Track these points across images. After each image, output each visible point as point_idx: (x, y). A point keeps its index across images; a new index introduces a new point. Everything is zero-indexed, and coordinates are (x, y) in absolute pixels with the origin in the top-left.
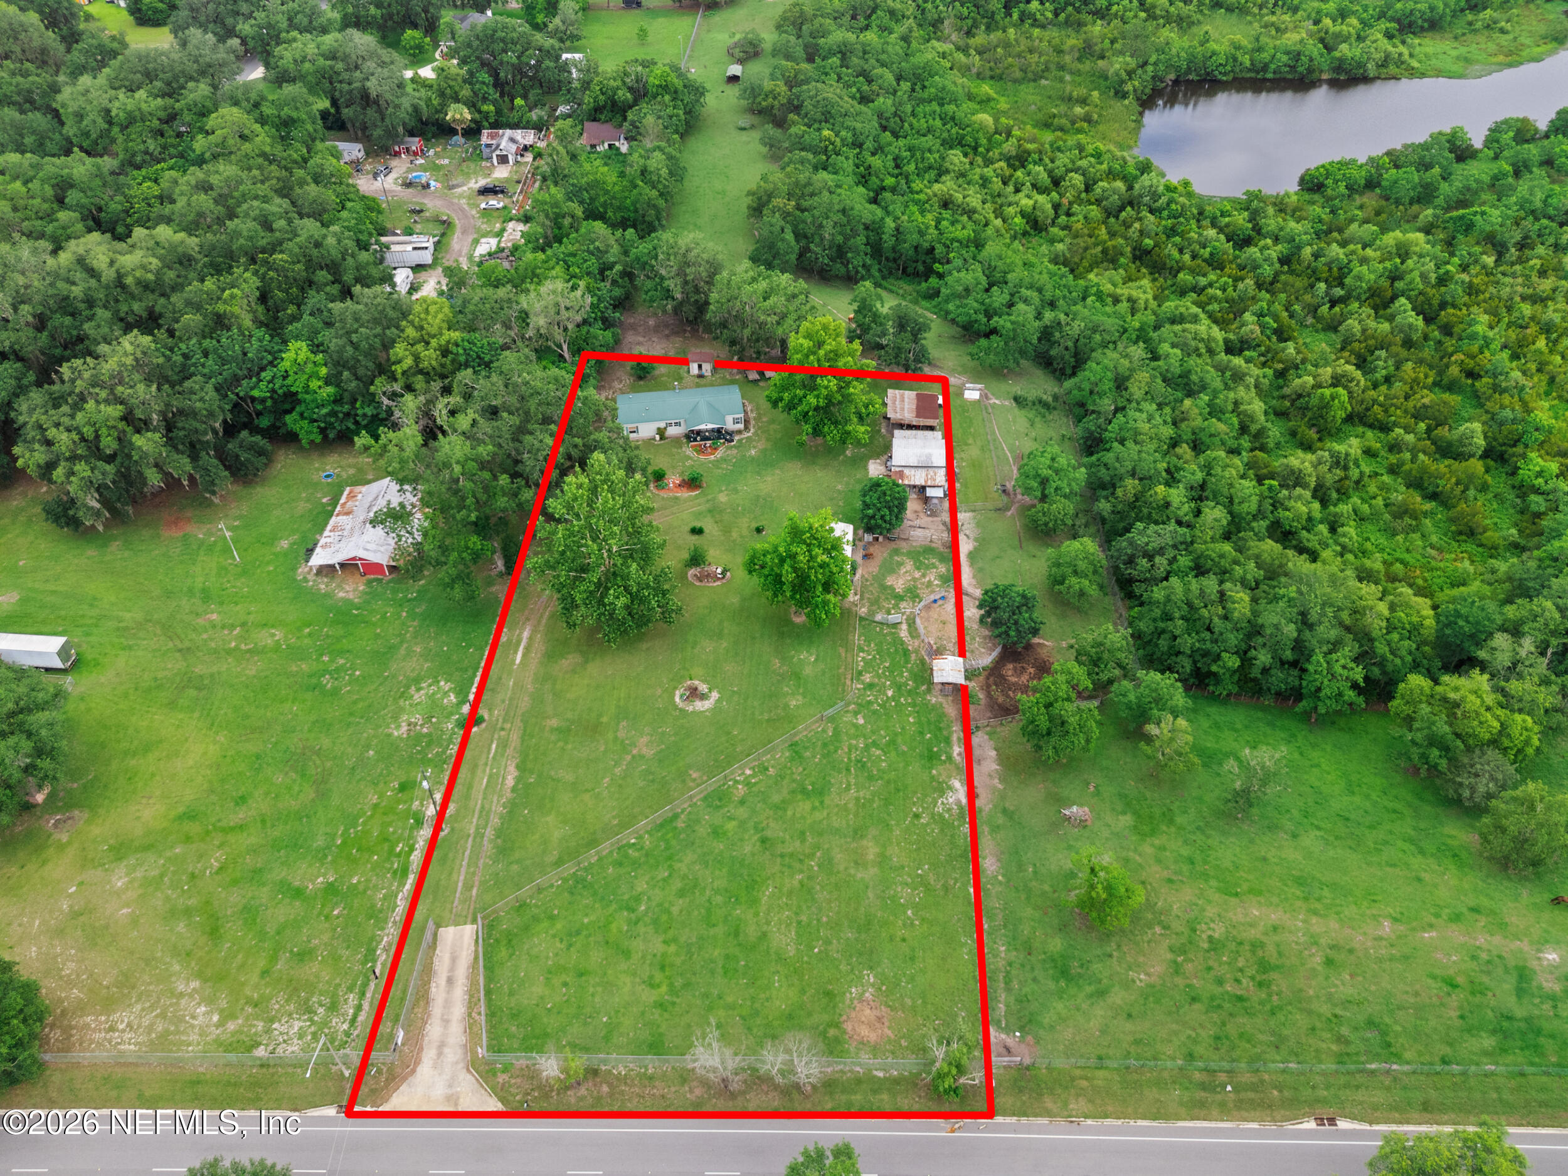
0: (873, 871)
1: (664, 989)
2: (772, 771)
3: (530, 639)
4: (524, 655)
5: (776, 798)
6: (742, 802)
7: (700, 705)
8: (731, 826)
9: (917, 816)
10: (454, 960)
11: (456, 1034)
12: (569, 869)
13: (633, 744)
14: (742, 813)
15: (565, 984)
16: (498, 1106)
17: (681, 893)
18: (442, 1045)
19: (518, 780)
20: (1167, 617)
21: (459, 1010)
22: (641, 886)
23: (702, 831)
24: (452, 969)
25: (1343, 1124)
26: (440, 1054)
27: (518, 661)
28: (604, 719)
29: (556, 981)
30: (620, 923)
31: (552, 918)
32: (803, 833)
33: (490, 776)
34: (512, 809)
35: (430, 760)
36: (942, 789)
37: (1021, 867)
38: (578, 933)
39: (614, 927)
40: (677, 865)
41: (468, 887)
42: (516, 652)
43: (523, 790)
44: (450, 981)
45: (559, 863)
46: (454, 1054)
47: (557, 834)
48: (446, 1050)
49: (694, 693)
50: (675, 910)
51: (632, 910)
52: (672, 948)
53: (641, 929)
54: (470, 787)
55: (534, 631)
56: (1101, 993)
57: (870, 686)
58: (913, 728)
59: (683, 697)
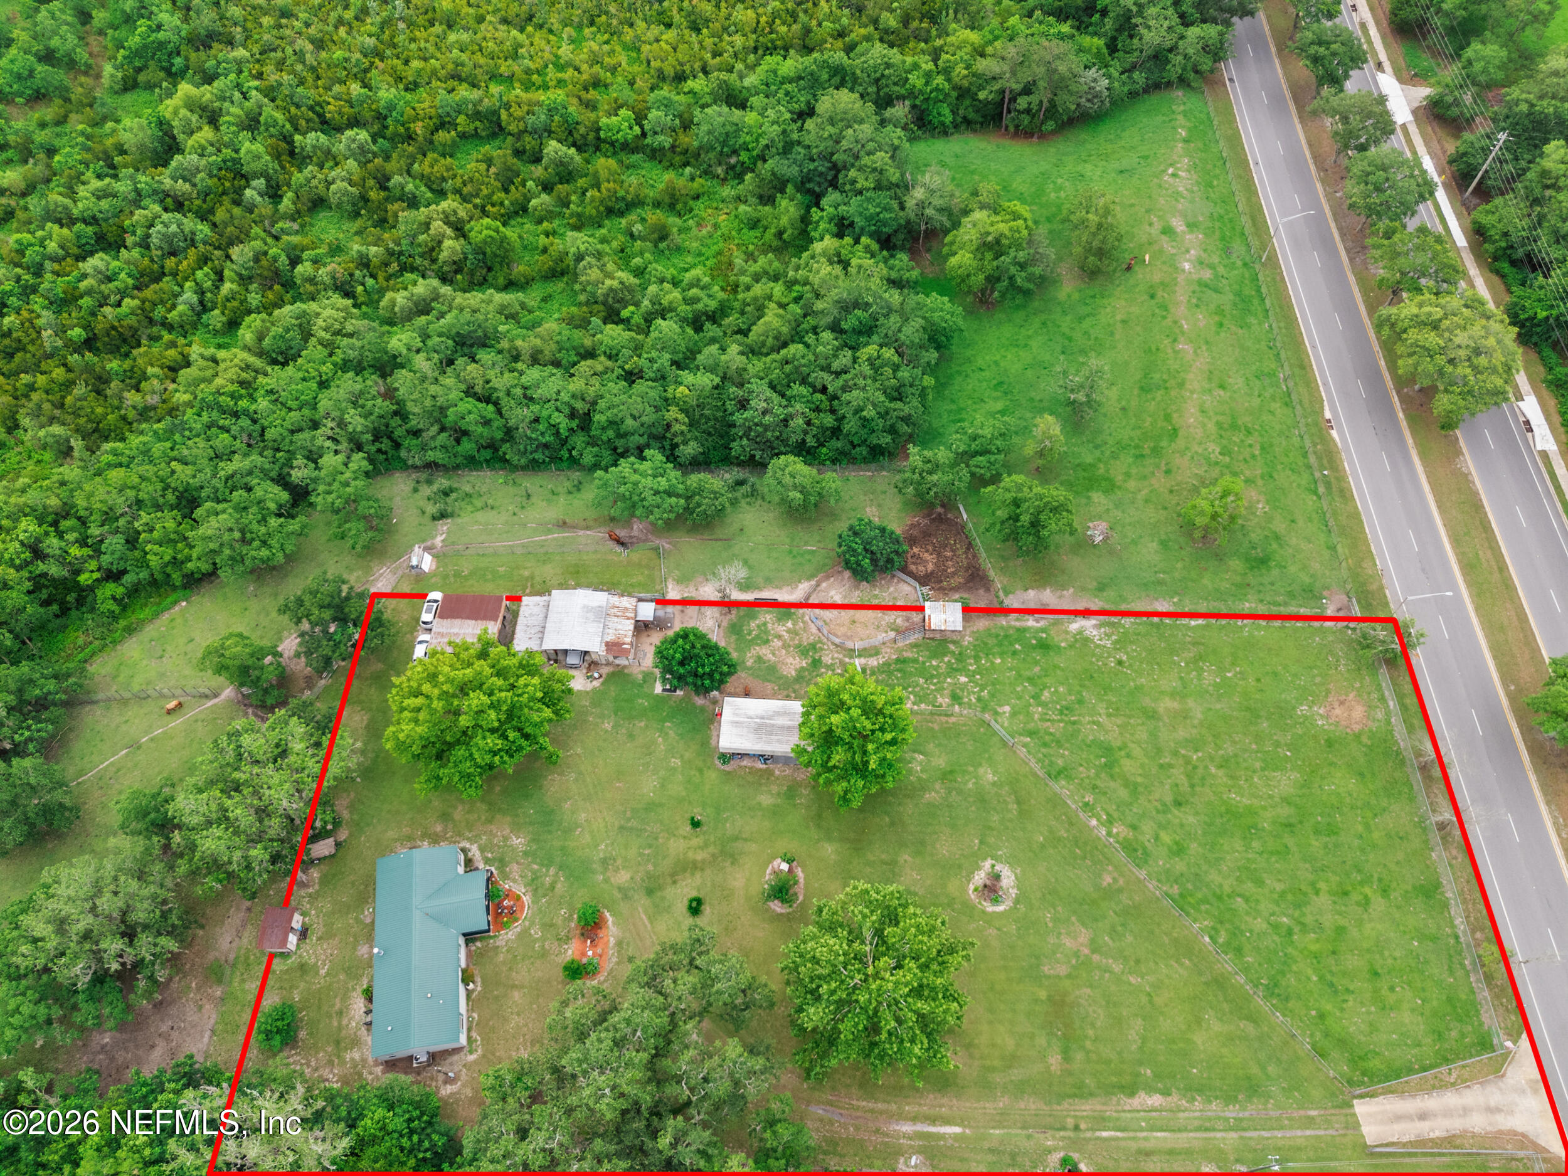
0: (1191, 703)
1: (1367, 890)
2: (1089, 798)
3: (914, 1119)
4: (947, 1121)
5: (1123, 793)
6: (1134, 827)
7: (1008, 879)
8: (1166, 837)
9: (1120, 663)
10: (1398, 1118)
11: (1473, 1096)
12: (1260, 1003)
13: (1076, 954)
14: (1147, 828)
15: (1392, 989)
16: (1525, 1036)
17: (1259, 882)
18: (1490, 1110)
19: (1151, 1090)
21: (1451, 1099)
22: (1260, 924)
23: (1180, 866)
24: (1408, 1117)
25: (1328, 415)
26: (1498, 1111)
27: (957, 1130)
28: (1043, 994)
29: (1391, 998)
30: (1310, 942)
31: (1322, 1016)
32: (1161, 766)
33: (1152, 1129)
34: (1193, 1089)
36: (1082, 640)
37: (1161, 583)
38: (1331, 985)
39: (1314, 947)
40: (1227, 889)
41: (1310, 1122)
42: (942, 1137)
43: (1163, 1083)
44: (1423, 1116)
45: (1254, 1018)
46: (1494, 1095)
47: (1217, 1027)
48: (1493, 1104)
49: (991, 889)
50: (1279, 887)
51: (1290, 932)
52: (1322, 885)
53: (1309, 920)
54: (1171, 1152)
55: (902, 1117)
56: (1277, 538)
57: (955, 698)
58: (1010, 661)
59: (996, 901)
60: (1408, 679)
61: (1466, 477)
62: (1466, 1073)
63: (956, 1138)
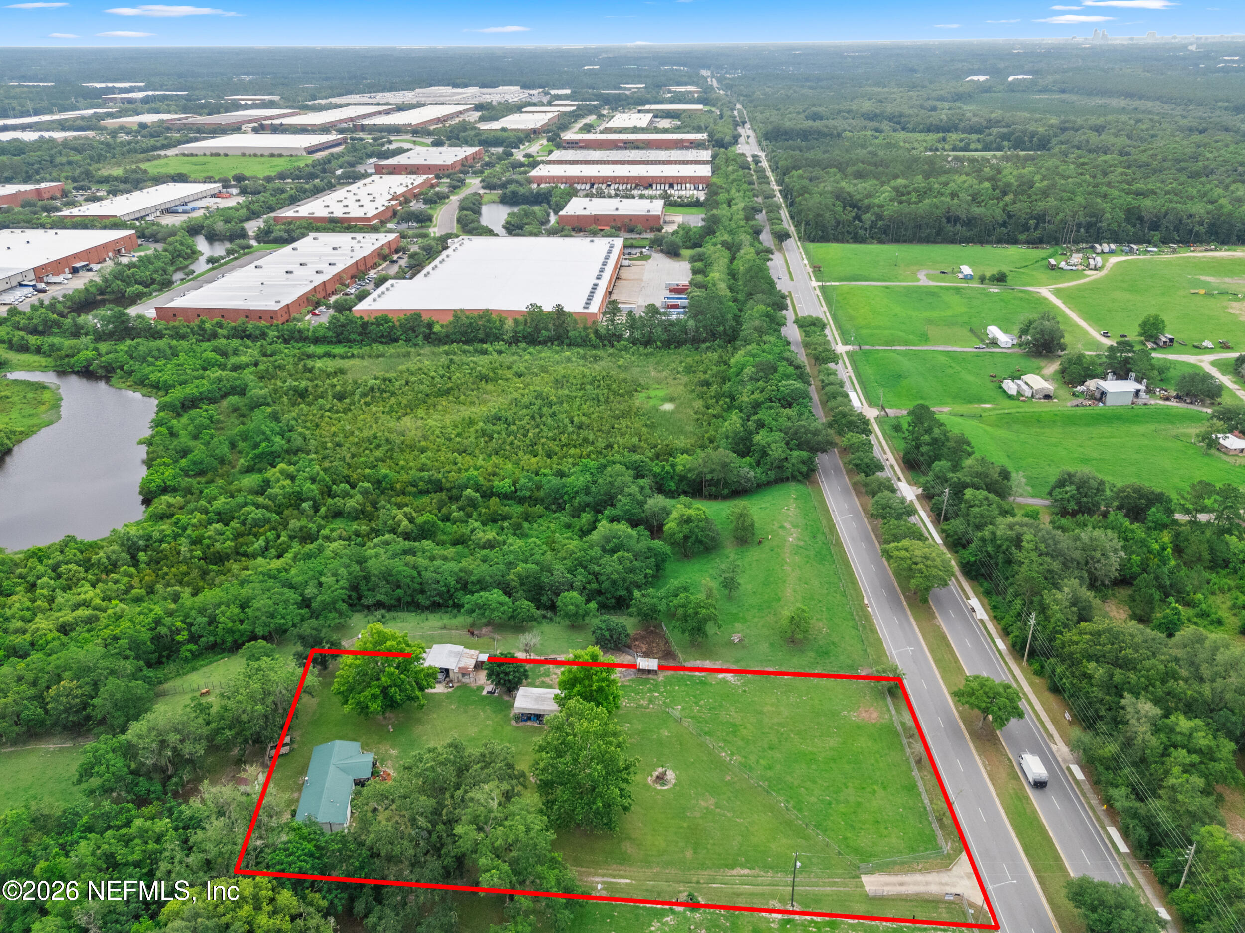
1: (876, 787)
2: (721, 744)
3: (603, 876)
4: (622, 877)
5: (740, 743)
6: (745, 757)
7: (671, 775)
8: (762, 762)
9: (744, 691)
10: (888, 884)
11: (932, 877)
12: (810, 831)
13: (707, 808)
14: (753, 758)
15: (886, 828)
16: (965, 855)
17: (815, 782)
18: (941, 884)
19: (742, 866)
20: (624, 580)
21: (918, 877)
22: (813, 799)
23: (769, 774)
24: (894, 884)
25: (866, 602)
26: (946, 884)
27: (628, 881)
28: (685, 825)
29: (886, 833)
30: (842, 808)
31: (846, 839)
32: (763, 733)
33: (742, 884)
34: (767, 867)
35: (733, 923)
36: (725, 682)
37: (770, 660)
38: (852, 826)
39: (843, 810)
40: (796, 784)
41: (835, 884)
42: (619, 884)
43: (751, 864)
44: (901, 884)
45: (806, 838)
46: (944, 877)
47: (784, 841)
48: (943, 881)
49: (661, 779)
50: (825, 784)
51: (830, 803)
52: (850, 784)
53: (842, 798)
54: (752, 894)
55: (596, 875)
56: (834, 643)
57: (651, 701)
58: (683, 688)
59: (664, 784)
61: (939, 627)
62: (928, 866)
63: (627, 884)
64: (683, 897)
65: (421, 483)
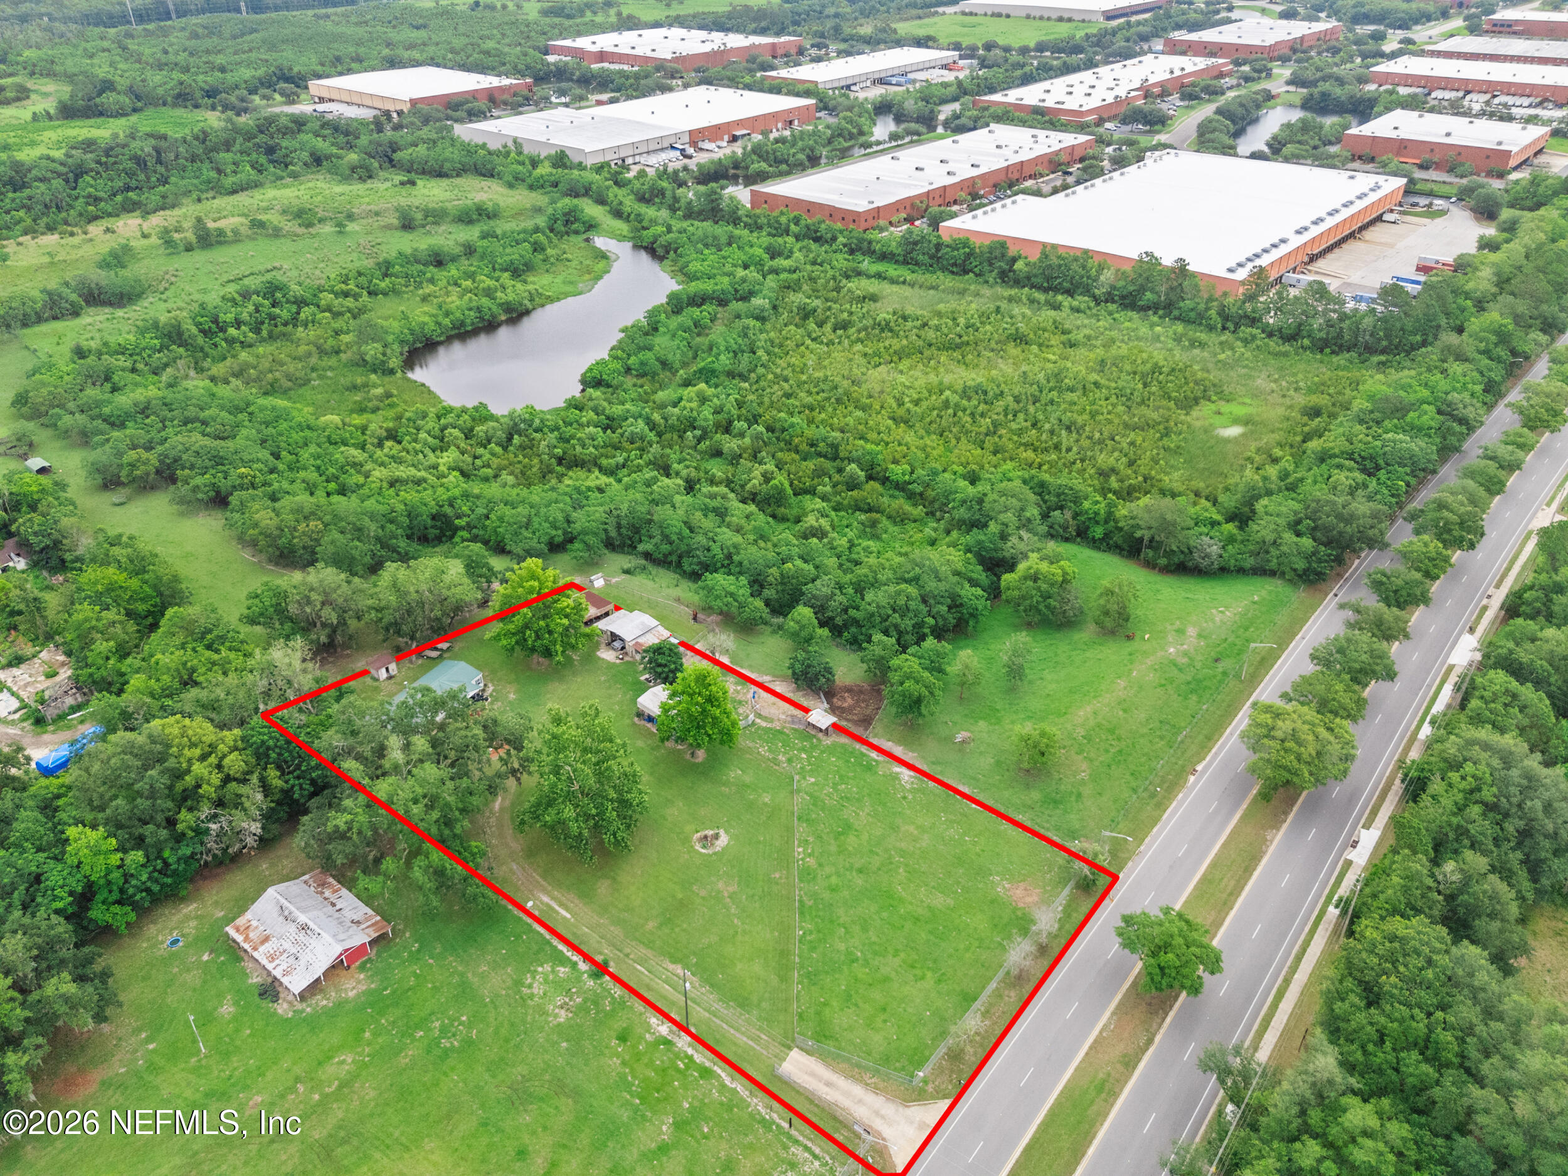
0: (926, 837)
1: (929, 974)
2: (811, 839)
3: (553, 898)
4: (567, 909)
5: (833, 848)
6: (821, 865)
7: (721, 843)
8: (834, 880)
9: (904, 798)
10: (813, 1074)
11: (876, 1101)
12: (796, 975)
13: (719, 892)
14: (828, 870)
15: (885, 1021)
16: (947, 1103)
17: (865, 930)
18: (877, 1113)
19: (686, 967)
21: (857, 1090)
22: (841, 946)
23: (825, 895)
24: (820, 1079)
25: (1199, 768)
26: (883, 1117)
27: (568, 916)
28: (680, 896)
29: (879, 1025)
30: (862, 972)
31: (825, 1004)
32: (871, 851)
33: (665, 982)
34: (710, 982)
35: (613, 1010)
36: (896, 777)
37: (978, 780)
38: (850, 996)
39: (860, 976)
40: (841, 921)
41: (757, 1039)
42: (557, 913)
43: (699, 969)
44: (828, 1084)
45: (783, 979)
46: (889, 1109)
47: (757, 969)
48: (883, 1112)
49: (707, 840)
50: (874, 939)
51: (856, 960)
52: (902, 955)
53: (874, 963)
54: (665, 998)
55: (548, 893)
56: (1079, 795)
57: (790, 760)
58: (840, 763)
59: (704, 847)
60: (1090, 906)
61: (1265, 843)
62: (882, 1085)
63: (564, 918)
64: (599, 958)
65: (822, 444)
